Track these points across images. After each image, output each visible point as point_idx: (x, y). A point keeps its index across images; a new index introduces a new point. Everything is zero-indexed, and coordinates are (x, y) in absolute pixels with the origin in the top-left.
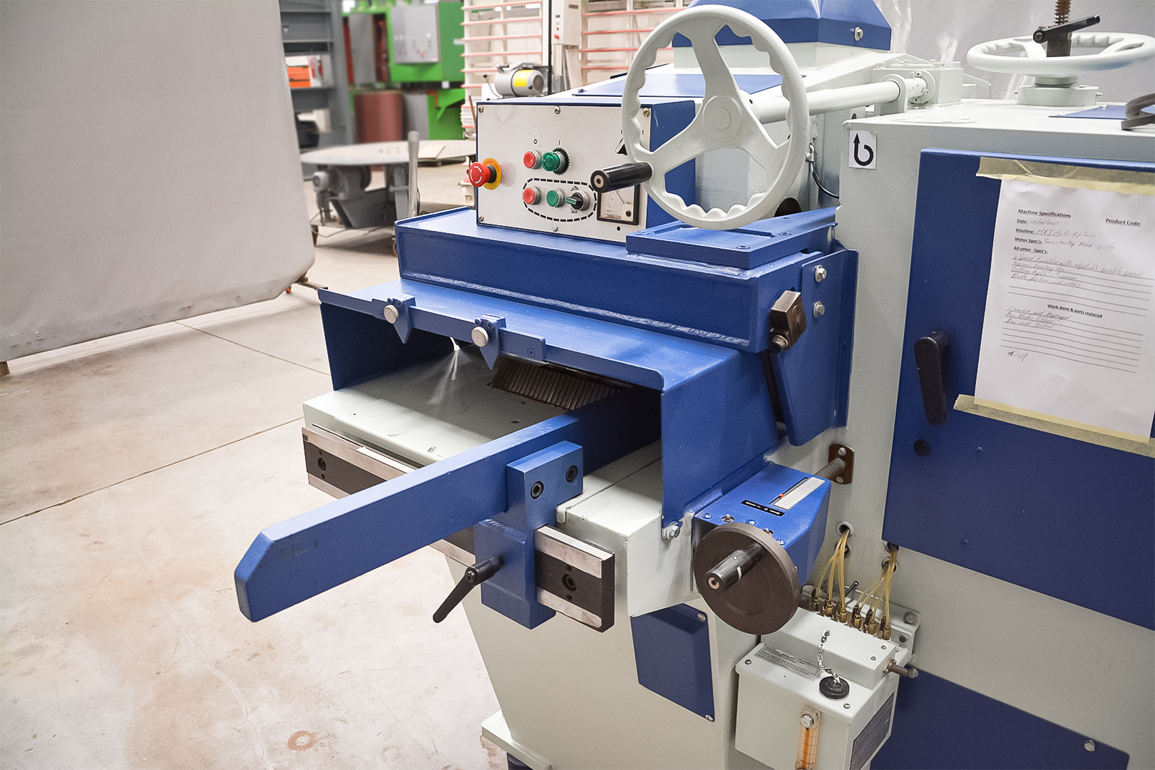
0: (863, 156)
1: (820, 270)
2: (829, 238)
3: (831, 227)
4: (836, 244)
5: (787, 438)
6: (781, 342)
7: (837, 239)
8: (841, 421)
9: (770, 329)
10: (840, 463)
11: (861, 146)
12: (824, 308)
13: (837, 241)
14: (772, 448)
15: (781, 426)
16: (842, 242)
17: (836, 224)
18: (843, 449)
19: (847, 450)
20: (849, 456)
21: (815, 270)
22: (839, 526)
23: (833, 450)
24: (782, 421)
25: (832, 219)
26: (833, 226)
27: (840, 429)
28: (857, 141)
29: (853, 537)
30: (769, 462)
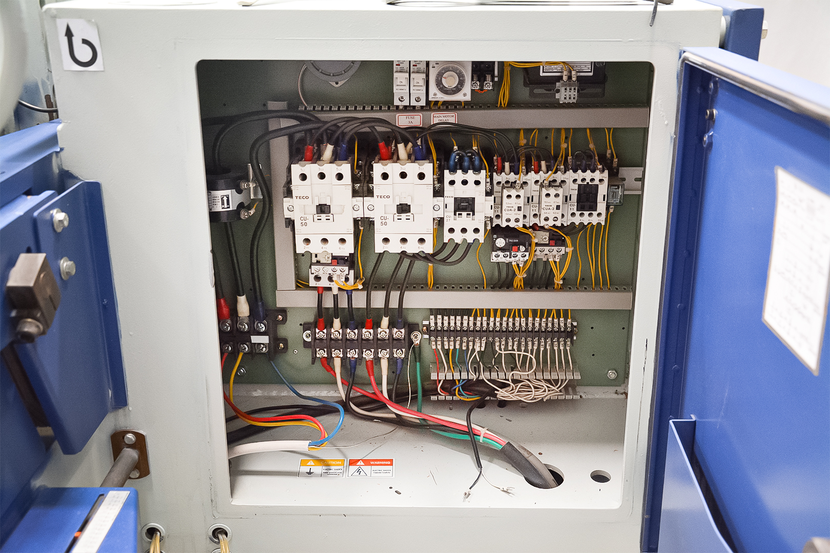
0: (84, 54)
1: (59, 216)
2: (56, 170)
3: (54, 156)
4: (66, 177)
5: (56, 445)
6: (30, 327)
7: (66, 169)
8: (121, 401)
9: (10, 312)
10: (130, 454)
11: (77, 41)
12: (74, 266)
13: (68, 171)
14: (39, 468)
15: (46, 431)
16: (75, 171)
17: (62, 149)
18: (130, 436)
19: (136, 434)
20: (140, 443)
21: (52, 217)
22: (145, 530)
23: (117, 441)
24: (45, 424)
25: (53, 140)
26: (57, 153)
27: (121, 411)
28: (69, 34)
29: (166, 540)
30: (39, 488)
